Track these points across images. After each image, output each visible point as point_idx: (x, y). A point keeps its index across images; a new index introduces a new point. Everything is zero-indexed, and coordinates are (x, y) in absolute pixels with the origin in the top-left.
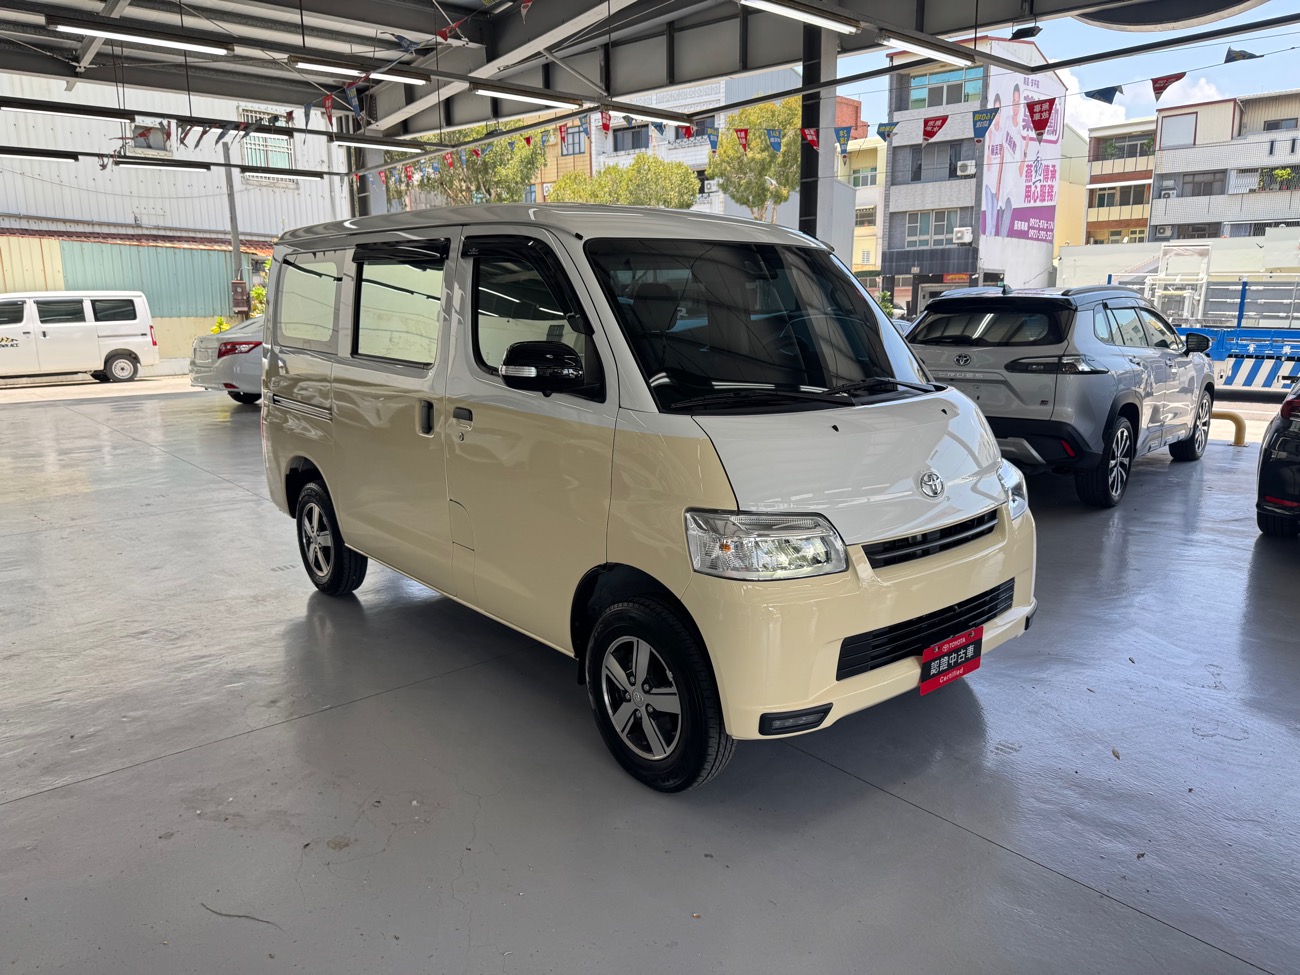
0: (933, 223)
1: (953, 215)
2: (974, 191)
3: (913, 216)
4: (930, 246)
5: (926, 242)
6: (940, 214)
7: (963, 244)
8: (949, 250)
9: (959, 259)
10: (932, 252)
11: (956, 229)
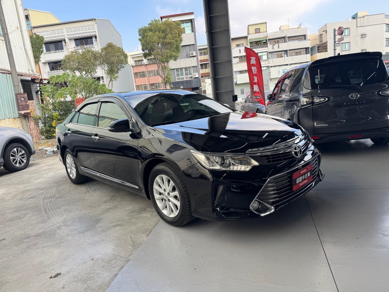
0: (184, 72)
1: (190, 69)
2: (196, 61)
3: (177, 69)
4: (185, 79)
5: (183, 78)
6: (186, 69)
7: (196, 78)
8: (192, 80)
9: (195, 83)
10: (186, 81)
11: (193, 73)
